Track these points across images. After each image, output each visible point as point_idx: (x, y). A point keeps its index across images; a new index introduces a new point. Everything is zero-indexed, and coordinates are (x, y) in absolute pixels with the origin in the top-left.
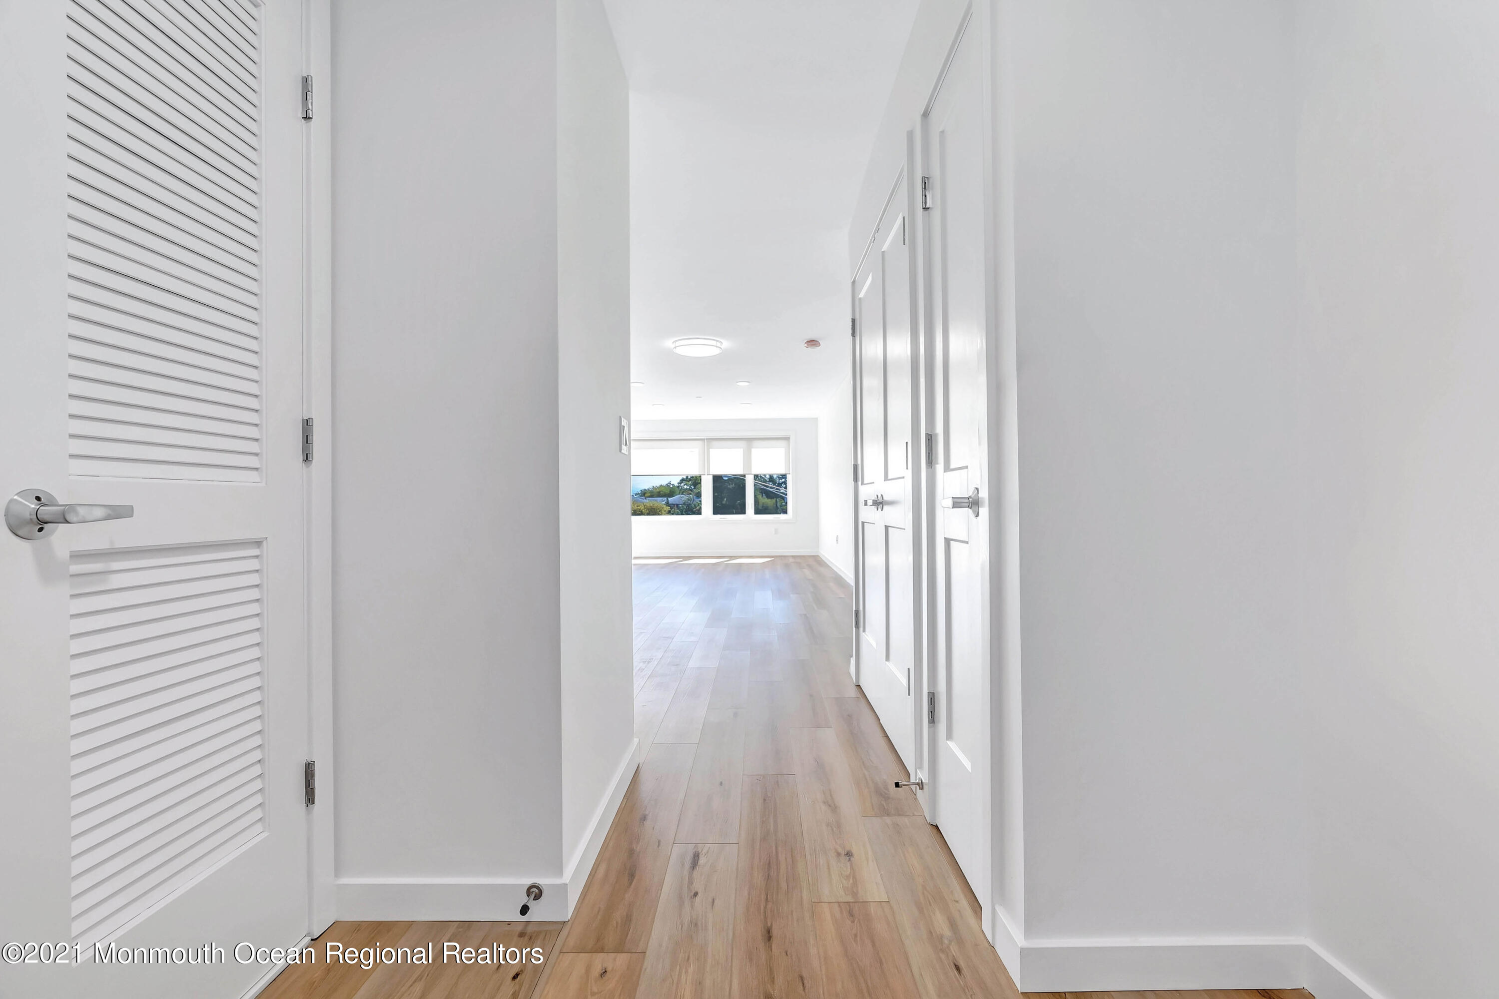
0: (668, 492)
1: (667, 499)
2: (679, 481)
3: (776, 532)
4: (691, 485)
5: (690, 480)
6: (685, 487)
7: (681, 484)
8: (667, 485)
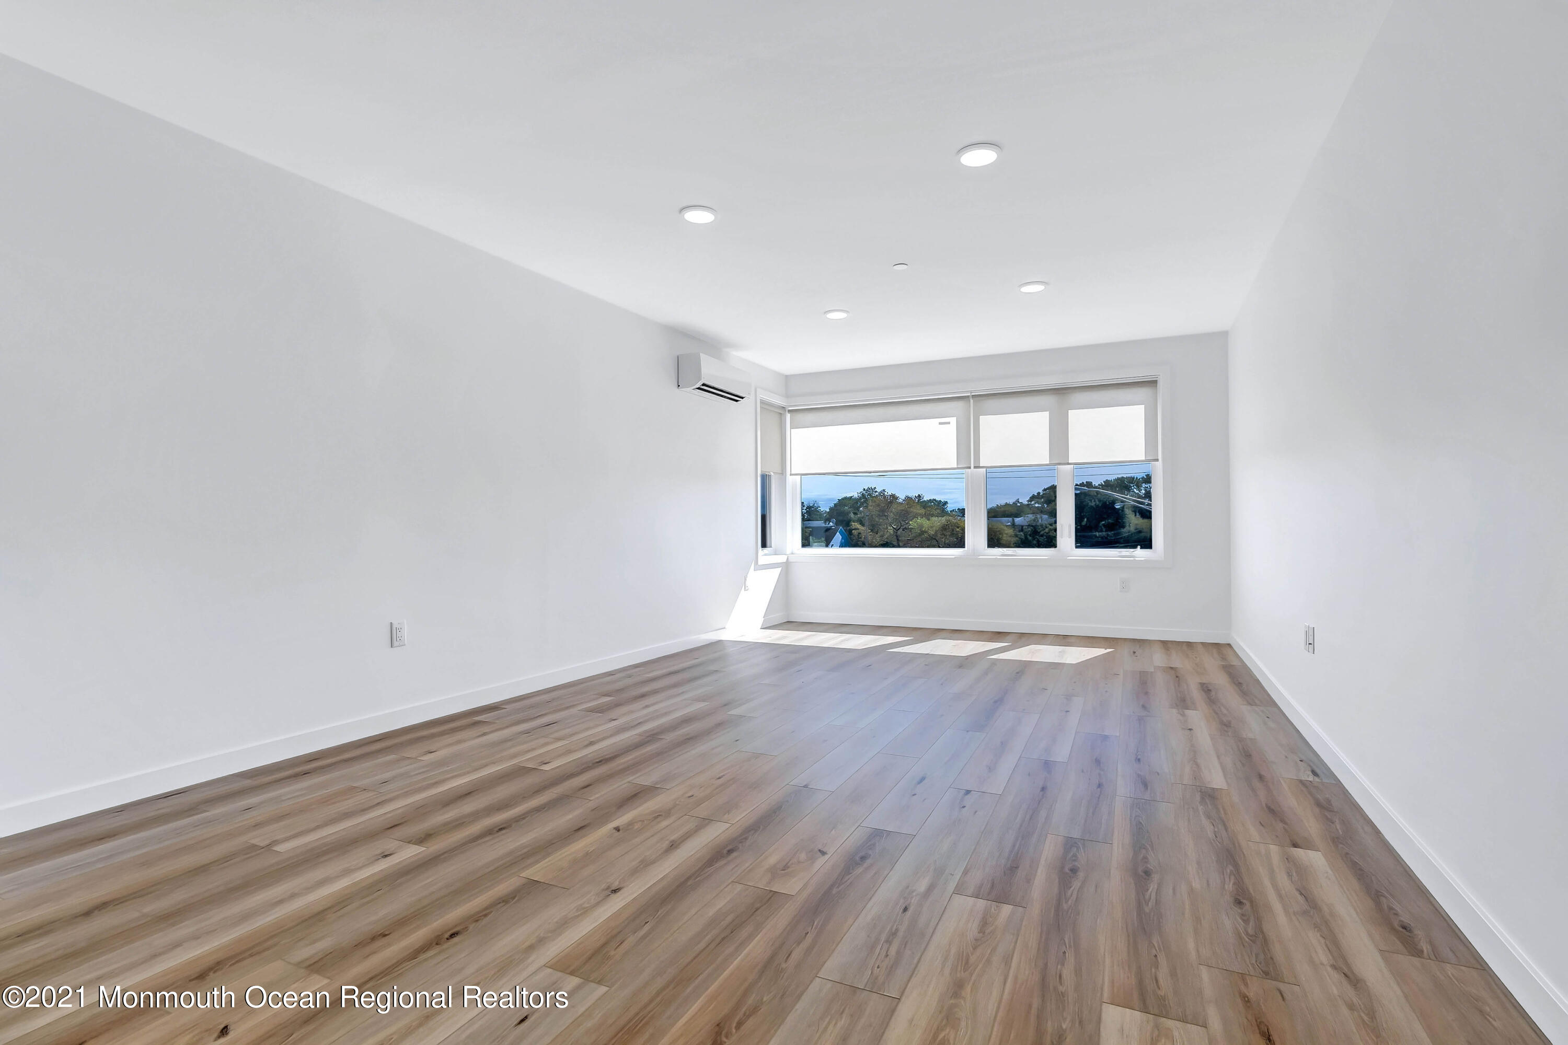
0: (1014, 511)
1: (1013, 520)
2: (1028, 498)
3: (1125, 586)
4: (1043, 503)
5: (1042, 497)
6: (1037, 505)
7: (1031, 501)
8: (1014, 503)
